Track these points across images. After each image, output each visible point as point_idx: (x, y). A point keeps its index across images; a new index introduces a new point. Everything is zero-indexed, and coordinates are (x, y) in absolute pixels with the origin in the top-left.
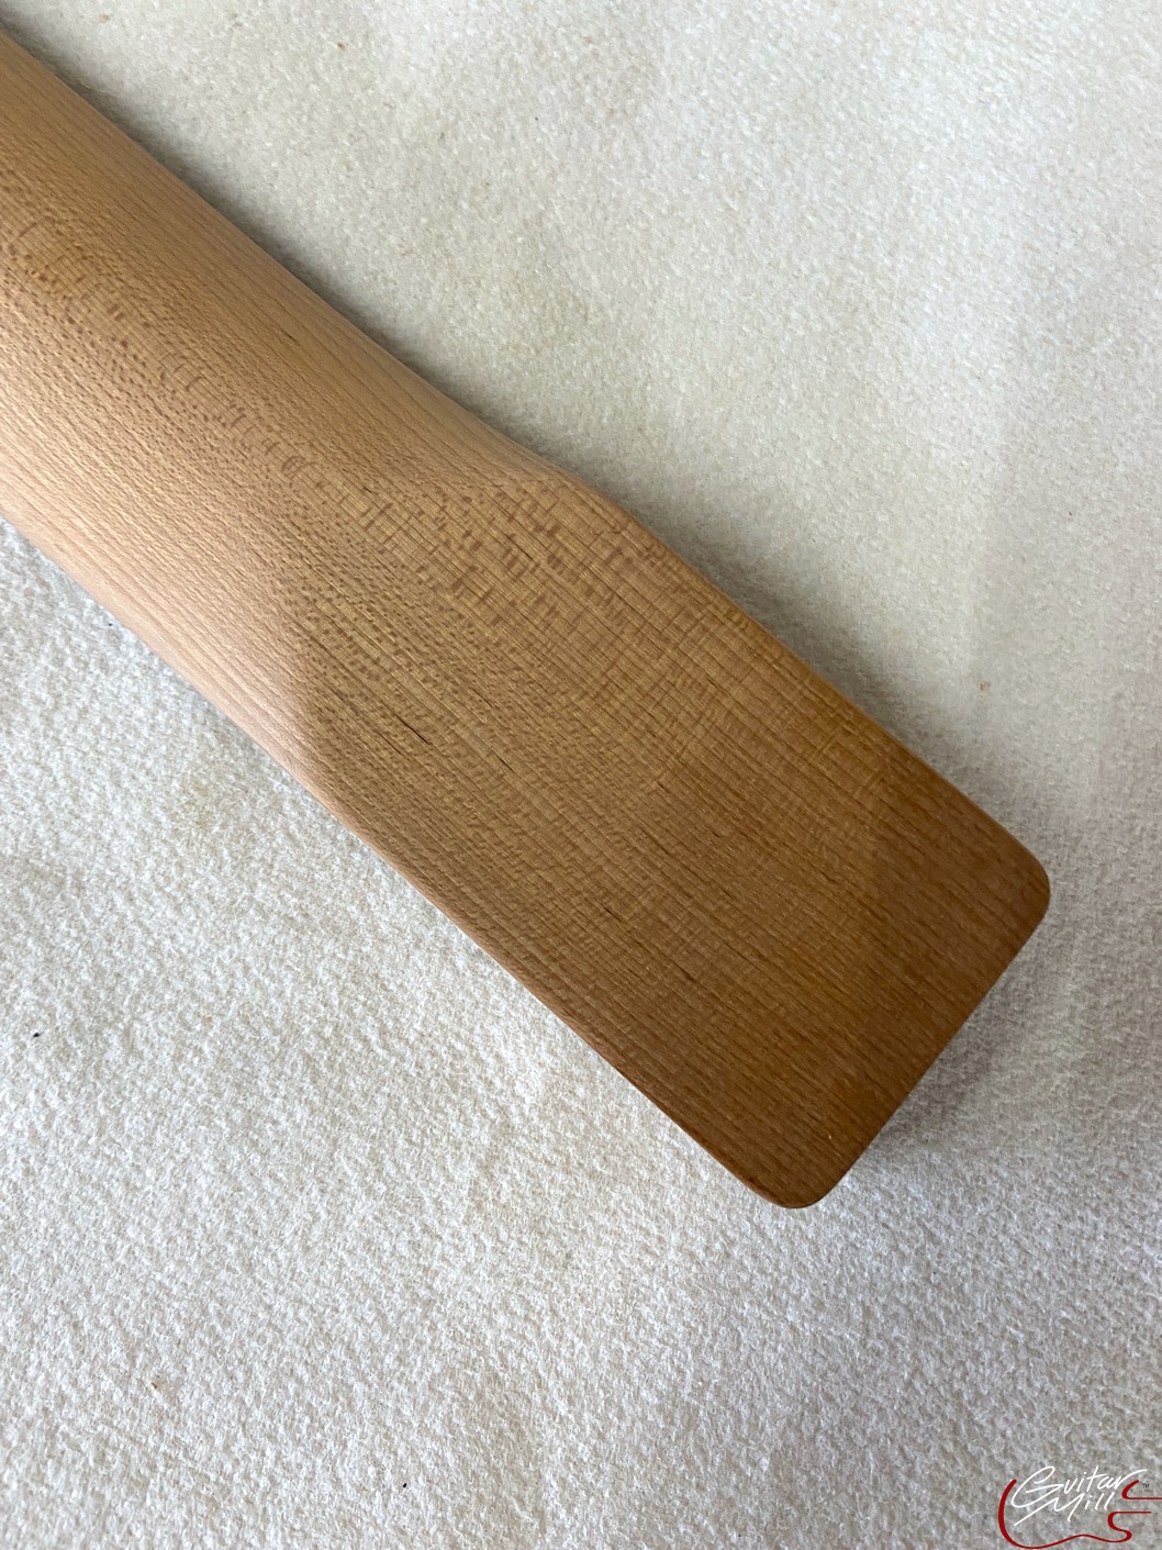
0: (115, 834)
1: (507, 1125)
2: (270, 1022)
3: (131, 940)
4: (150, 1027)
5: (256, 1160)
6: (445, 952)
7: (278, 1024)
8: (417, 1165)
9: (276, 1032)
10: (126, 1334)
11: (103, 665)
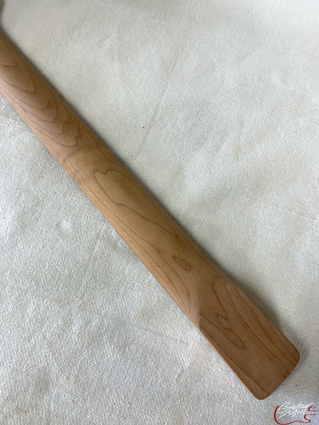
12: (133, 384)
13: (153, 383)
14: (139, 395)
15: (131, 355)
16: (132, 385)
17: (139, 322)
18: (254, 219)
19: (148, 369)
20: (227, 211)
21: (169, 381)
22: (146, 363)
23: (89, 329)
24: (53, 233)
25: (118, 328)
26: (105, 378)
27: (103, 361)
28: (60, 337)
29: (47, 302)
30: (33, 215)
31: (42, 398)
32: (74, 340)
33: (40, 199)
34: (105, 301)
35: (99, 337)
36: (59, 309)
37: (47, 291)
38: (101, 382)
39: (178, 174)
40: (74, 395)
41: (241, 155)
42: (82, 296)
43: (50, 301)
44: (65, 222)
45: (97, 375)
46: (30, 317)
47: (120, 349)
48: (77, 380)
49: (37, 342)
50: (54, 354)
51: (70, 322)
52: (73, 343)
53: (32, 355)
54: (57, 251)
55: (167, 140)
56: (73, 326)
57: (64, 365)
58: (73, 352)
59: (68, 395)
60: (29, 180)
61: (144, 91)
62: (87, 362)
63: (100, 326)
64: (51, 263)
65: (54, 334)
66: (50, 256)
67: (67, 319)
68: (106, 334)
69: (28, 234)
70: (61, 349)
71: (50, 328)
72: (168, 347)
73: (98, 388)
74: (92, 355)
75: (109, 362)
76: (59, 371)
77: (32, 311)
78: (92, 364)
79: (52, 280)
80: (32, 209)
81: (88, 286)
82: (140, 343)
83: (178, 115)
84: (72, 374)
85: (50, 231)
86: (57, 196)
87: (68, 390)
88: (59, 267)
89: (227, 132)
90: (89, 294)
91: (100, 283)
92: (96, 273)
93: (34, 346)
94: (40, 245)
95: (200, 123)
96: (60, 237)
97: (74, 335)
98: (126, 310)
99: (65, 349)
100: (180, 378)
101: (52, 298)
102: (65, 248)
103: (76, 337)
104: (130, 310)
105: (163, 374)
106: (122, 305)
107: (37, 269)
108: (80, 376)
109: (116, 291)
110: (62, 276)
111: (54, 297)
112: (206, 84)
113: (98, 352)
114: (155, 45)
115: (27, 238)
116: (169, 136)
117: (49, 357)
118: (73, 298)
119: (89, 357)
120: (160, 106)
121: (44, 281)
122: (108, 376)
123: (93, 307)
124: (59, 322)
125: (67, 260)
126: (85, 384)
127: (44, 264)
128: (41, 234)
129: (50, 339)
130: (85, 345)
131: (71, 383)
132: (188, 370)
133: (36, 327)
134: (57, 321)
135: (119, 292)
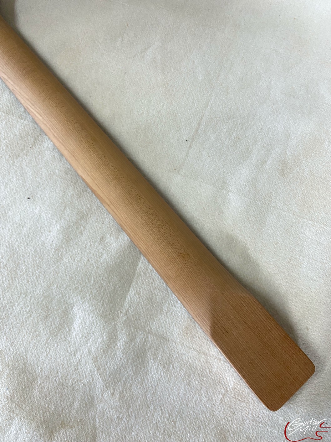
0: (174, 333)
1: (227, 390)
2: (193, 367)
3: (175, 350)
4: (176, 364)
5: (190, 388)
6: (220, 360)
7: (195, 367)
8: (213, 394)
9: (194, 369)
10: (169, 413)
11: (175, 306)
12: (178, 403)
13: (197, 402)
14: (183, 413)
15: (175, 373)
16: (176, 403)
17: (183, 340)
18: (300, 237)
19: (193, 388)
20: (272, 229)
21: (213, 401)
22: (190, 381)
23: (134, 345)
24: (97, 247)
25: (161, 345)
26: (149, 395)
27: (147, 378)
28: (106, 352)
29: (92, 317)
30: (77, 228)
31: (87, 414)
32: (118, 356)
33: (84, 213)
34: (149, 318)
35: (144, 354)
36: (104, 325)
37: (92, 306)
38: (145, 399)
39: (222, 188)
40: (119, 411)
41: (287, 171)
42: (126, 312)
43: (95, 316)
44: (109, 236)
45: (141, 392)
46: (76, 331)
47: (164, 367)
48: (122, 396)
49: (83, 356)
50: (98, 369)
51: (115, 337)
52: (118, 359)
53: (77, 369)
54: (101, 265)
55: (211, 153)
56: (118, 342)
57: (109, 381)
58: (117, 368)
59: (113, 411)
60: (73, 194)
61: (187, 102)
62: (132, 378)
63: (145, 342)
64: (97, 277)
65: (99, 349)
66: (95, 271)
67: (112, 334)
68: (150, 351)
69: (72, 248)
70: (106, 365)
71: (96, 343)
72: (211, 366)
73: (142, 405)
74: (136, 372)
75: (153, 379)
76: (104, 386)
77: (78, 325)
78: (137, 381)
79: (97, 295)
80: (76, 223)
81: (132, 302)
82: (183, 361)
83: (222, 128)
84: (117, 390)
85: (94, 245)
86: (100, 210)
87: (113, 406)
88: (104, 282)
89: (272, 145)
90: (134, 310)
91: (144, 299)
92: (140, 289)
93: (79, 360)
94: (84, 259)
95: (244, 136)
96: (104, 251)
97: (119, 351)
98: (170, 327)
99: (110, 365)
100: (224, 398)
101: (98, 313)
102: (109, 262)
103: (121, 353)
104: (173, 327)
105: (207, 394)
106: (166, 322)
107: (83, 283)
108: (125, 392)
109: (160, 307)
110: (107, 291)
111: (99, 311)
112: (251, 95)
113: (143, 368)
114: (198, 54)
115: (72, 252)
116: (212, 150)
117: (94, 372)
118: (118, 313)
119: (134, 373)
120: (204, 118)
121: (89, 295)
122: (152, 393)
123: (137, 323)
124: (105, 337)
125: (111, 275)
126: (130, 400)
127: (90, 279)
128: (86, 247)
129: (95, 354)
130: (130, 361)
131: (115, 399)
132: (232, 390)
133: (82, 341)
134: (103, 336)
135: (163, 309)
